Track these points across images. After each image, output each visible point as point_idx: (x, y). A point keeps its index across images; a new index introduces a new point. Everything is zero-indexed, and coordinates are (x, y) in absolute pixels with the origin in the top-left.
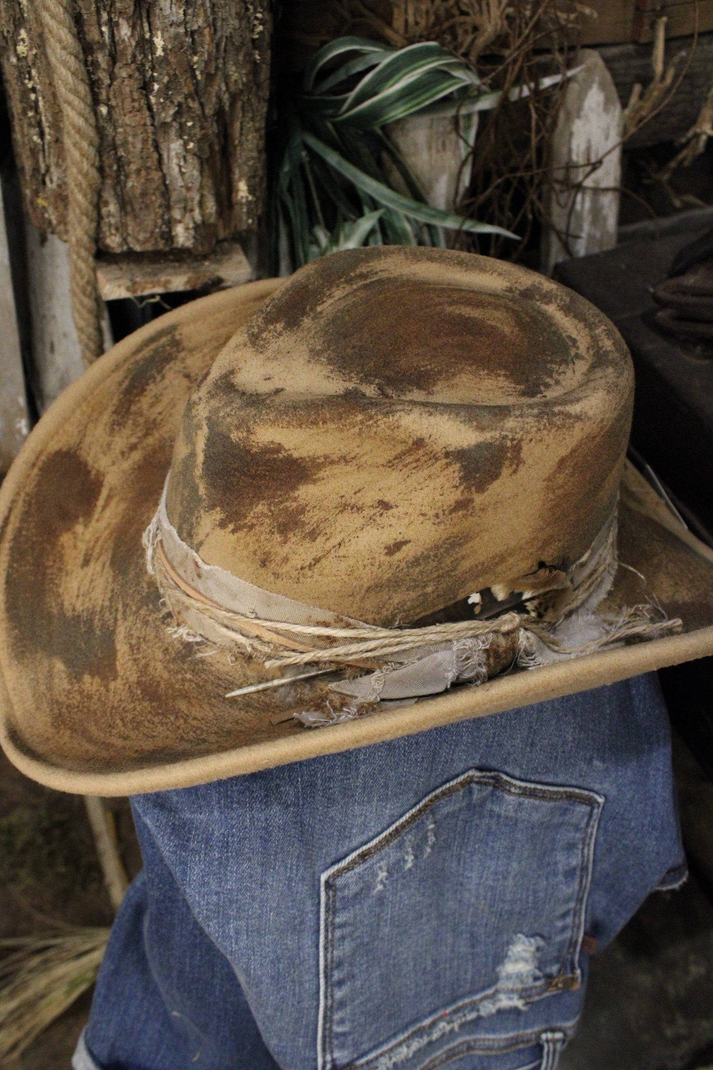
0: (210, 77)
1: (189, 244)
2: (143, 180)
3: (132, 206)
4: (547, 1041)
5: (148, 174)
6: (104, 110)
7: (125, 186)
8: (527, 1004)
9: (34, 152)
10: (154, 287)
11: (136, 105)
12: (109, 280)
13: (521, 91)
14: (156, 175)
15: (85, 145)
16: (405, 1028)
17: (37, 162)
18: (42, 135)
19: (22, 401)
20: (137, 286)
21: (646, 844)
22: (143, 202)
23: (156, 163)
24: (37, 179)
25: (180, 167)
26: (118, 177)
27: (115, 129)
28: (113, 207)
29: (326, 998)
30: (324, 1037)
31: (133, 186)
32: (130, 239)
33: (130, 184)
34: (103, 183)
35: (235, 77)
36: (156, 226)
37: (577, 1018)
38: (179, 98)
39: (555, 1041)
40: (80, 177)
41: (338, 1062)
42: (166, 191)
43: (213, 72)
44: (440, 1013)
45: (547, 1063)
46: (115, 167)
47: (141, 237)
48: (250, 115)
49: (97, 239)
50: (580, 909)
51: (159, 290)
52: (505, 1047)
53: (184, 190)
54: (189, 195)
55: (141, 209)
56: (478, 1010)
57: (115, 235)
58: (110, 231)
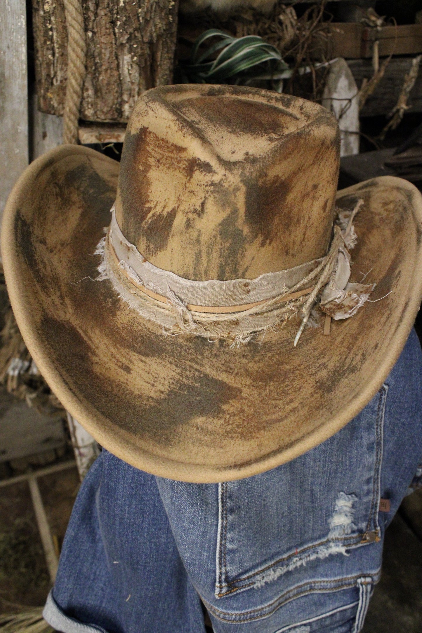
0: (147, 21)
2: (108, 76)
3: (101, 92)
4: (362, 584)
5: (112, 72)
6: (90, 34)
7: (98, 80)
8: (347, 551)
9: (48, 65)
10: (110, 138)
11: (108, 31)
12: (85, 133)
13: (305, 70)
14: (115, 73)
15: (79, 50)
16: (272, 558)
17: (49, 71)
18: (53, 55)
20: (101, 137)
22: (107, 89)
23: (116, 66)
24: (48, 82)
25: (129, 70)
26: (95, 74)
27: (95, 47)
28: (91, 92)
29: (222, 518)
30: (221, 552)
31: (102, 80)
32: (98, 112)
33: (101, 78)
34: (86, 76)
35: (160, 25)
36: (113, 104)
37: (379, 568)
38: (131, 30)
39: (367, 584)
40: (75, 70)
41: (229, 574)
42: (120, 83)
43: (149, 19)
44: (294, 551)
45: (362, 601)
46: (93, 68)
47: (105, 109)
48: (166, 50)
49: (81, 111)
50: (378, 478)
51: (114, 141)
52: (335, 588)
53: (130, 84)
54: (132, 87)
55: (106, 93)
56: (317, 553)
57: (90, 109)
58: (88, 106)
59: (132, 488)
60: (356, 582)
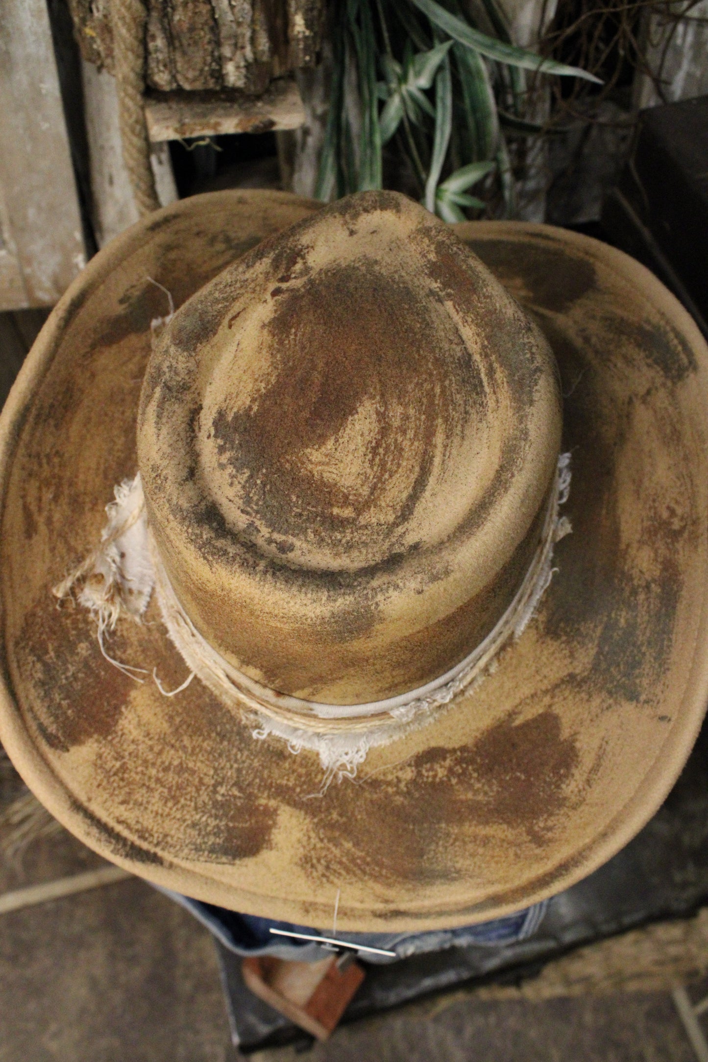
1: (240, 83)
2: (190, 14)
3: (180, 41)
5: (196, 7)
7: (173, 20)
10: (203, 129)
12: (157, 121)
14: (204, 8)
19: (78, 236)
20: (185, 128)
22: (190, 38)
24: (83, 6)
26: (165, 8)
28: (159, 42)
31: (180, 20)
32: (179, 77)
33: (177, 18)
34: (149, 15)
36: (205, 63)
40: (123, 10)
42: (215, 25)
47: (191, 75)
49: (145, 76)
51: (209, 132)
53: (234, 26)
54: (239, 31)
55: (189, 45)
57: (163, 72)
58: (158, 67)
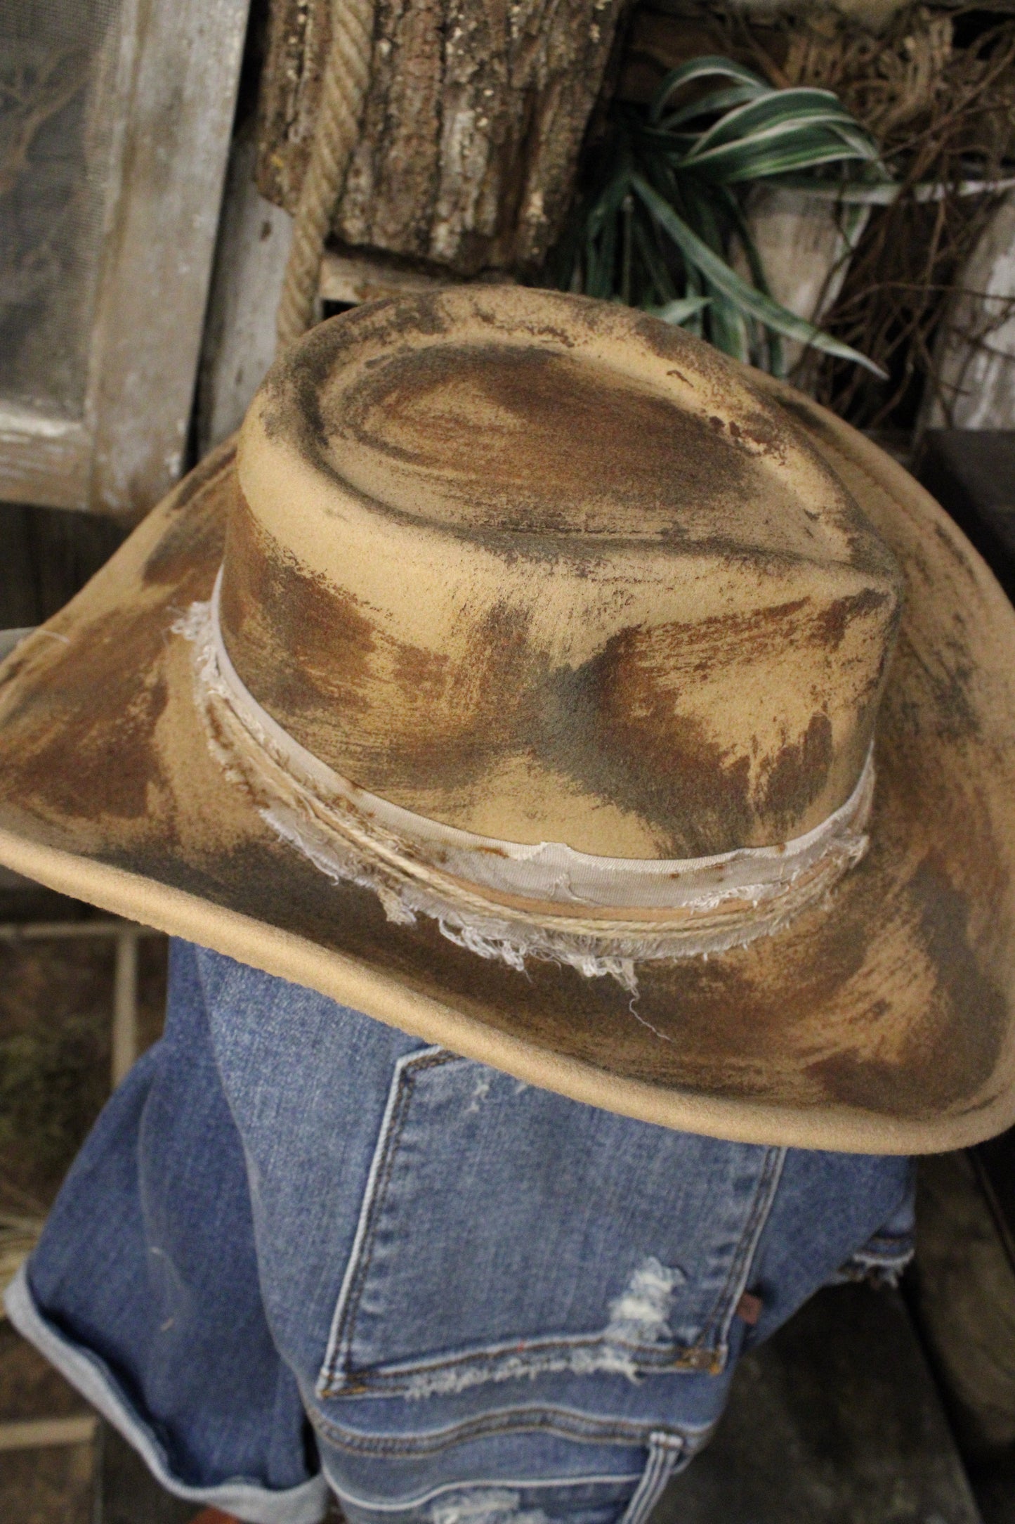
0: (529, 39)
1: (450, 253)
2: (411, 152)
3: (389, 184)
4: (657, 1445)
5: (420, 145)
6: (385, 47)
7: (386, 156)
8: (639, 1374)
9: (284, 91)
11: (427, 48)
12: (335, 274)
13: (934, 191)
14: (429, 149)
15: (350, 83)
16: (461, 1345)
17: (284, 104)
18: (300, 70)
19: (182, 427)
20: (368, 290)
21: (859, 1171)
22: (404, 182)
23: (433, 132)
24: (279, 130)
25: (463, 147)
26: (381, 140)
27: (393, 77)
28: (364, 181)
29: (362, 1250)
30: (345, 1312)
31: (396, 158)
32: (376, 230)
33: (393, 154)
34: (359, 143)
35: (561, 49)
36: (413, 217)
37: (708, 1425)
38: (484, 55)
39: (668, 1448)
40: (333, 126)
41: (355, 1359)
42: (437, 172)
43: (534, 32)
44: (515, 1344)
45: (650, 1479)
46: (380, 127)
47: (392, 227)
48: (568, 107)
49: (335, 217)
50: (747, 1250)
52: (596, 1435)
53: (460, 180)
54: (465, 187)
55: (400, 191)
56: (569, 1360)
57: (357, 218)
58: (352, 210)
59: (208, 1127)
60: (645, 1437)
